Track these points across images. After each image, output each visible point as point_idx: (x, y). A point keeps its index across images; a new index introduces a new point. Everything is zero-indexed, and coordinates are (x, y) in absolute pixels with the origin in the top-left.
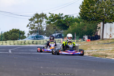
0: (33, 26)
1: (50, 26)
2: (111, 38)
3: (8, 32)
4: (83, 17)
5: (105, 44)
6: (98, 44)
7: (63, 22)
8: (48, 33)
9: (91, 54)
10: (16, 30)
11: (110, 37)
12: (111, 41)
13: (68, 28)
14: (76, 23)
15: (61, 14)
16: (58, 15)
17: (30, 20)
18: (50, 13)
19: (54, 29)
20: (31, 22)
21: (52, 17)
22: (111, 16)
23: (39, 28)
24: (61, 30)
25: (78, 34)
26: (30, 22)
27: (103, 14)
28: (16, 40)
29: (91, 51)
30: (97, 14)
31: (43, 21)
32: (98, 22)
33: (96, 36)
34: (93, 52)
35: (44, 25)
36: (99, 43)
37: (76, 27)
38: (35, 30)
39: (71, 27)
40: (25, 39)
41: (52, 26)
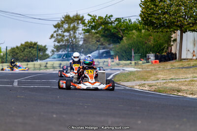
0: (61, 37)
1: (91, 36)
2: (195, 58)
3: (17, 47)
4: (146, 22)
5: (184, 69)
6: (172, 68)
7: (112, 31)
8: (87, 50)
9: (154, 88)
10: (31, 43)
11: (194, 56)
12: (195, 62)
13: (121, 40)
14: (134, 31)
15: (110, 16)
16: (104, 17)
17: (55, 27)
18: (90, 14)
19: (97, 41)
20: (58, 31)
21: (94, 21)
22: (195, 19)
23: (72, 40)
24: (109, 44)
25: (138, 50)
26: (56, 29)
27: (180, 17)
28: (32, 61)
29: (154, 83)
30: (170, 15)
31: (77, 28)
32: (172, 29)
33: (170, 55)
34: (157, 84)
35: (79, 35)
36: (174, 66)
37: (134, 38)
38: (64, 44)
39: (126, 39)
40: (48, 59)
41: (93, 36)
